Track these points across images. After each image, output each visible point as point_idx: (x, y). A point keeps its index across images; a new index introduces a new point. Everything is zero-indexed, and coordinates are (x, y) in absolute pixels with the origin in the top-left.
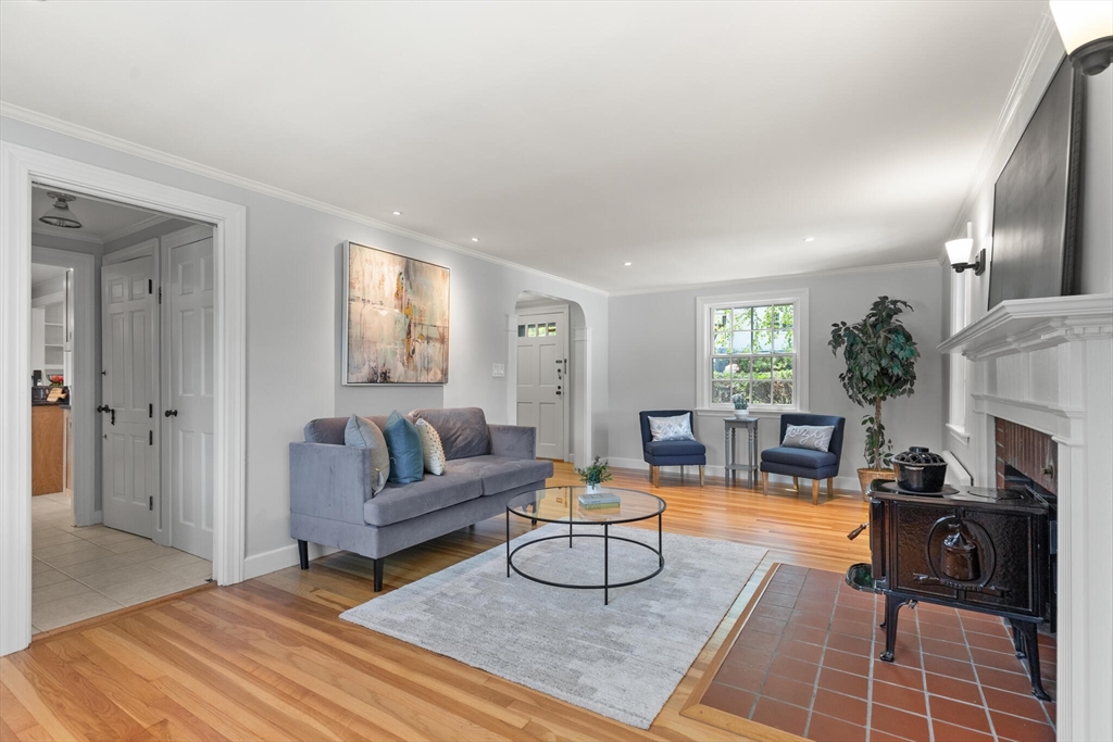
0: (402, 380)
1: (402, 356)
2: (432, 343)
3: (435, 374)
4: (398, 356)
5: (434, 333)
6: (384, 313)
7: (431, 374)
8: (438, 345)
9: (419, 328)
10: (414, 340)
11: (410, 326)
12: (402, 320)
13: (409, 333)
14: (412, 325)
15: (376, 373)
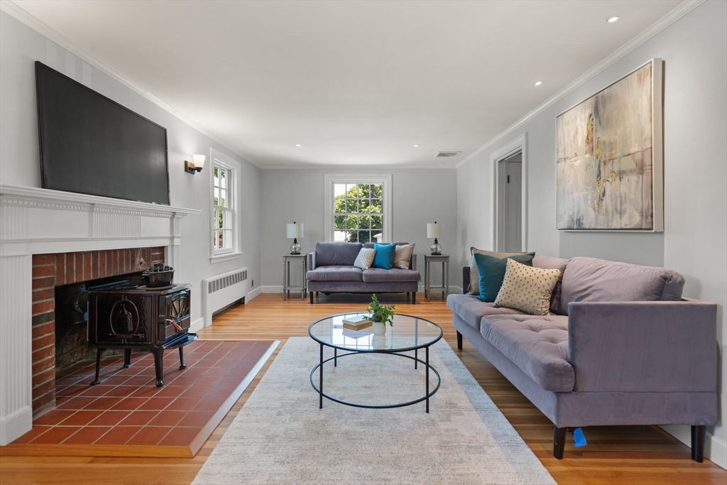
0: (593, 227)
1: (593, 201)
2: (625, 178)
3: (631, 216)
4: (589, 202)
5: (629, 164)
6: (577, 163)
7: (625, 217)
8: (634, 178)
9: (609, 166)
10: (605, 181)
11: (599, 166)
12: (593, 164)
13: (599, 175)
14: (602, 164)
15: (573, 221)
